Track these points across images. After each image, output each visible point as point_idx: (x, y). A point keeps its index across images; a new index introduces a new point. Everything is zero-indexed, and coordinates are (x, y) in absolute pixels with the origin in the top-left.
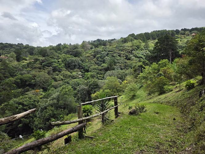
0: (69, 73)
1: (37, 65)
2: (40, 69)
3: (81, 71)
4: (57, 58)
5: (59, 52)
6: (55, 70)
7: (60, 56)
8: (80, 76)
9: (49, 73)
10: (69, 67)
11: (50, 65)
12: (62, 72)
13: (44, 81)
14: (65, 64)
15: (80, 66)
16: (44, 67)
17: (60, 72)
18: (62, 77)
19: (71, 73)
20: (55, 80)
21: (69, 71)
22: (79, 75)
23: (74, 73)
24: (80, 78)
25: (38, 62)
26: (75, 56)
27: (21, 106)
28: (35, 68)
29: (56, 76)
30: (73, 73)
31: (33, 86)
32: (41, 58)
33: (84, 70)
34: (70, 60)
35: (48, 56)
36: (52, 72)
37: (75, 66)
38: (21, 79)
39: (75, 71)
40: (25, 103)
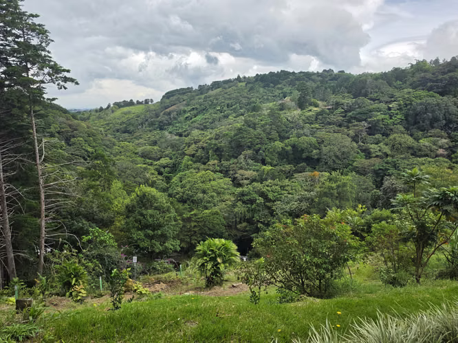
0: (410, 141)
1: (337, 117)
2: (340, 126)
3: (449, 137)
4: (387, 98)
5: (399, 82)
6: (372, 130)
7: (397, 94)
8: (441, 151)
9: (355, 139)
10: (416, 123)
11: (364, 116)
12: (391, 137)
13: (338, 153)
14: (406, 116)
15: (449, 121)
16: (349, 121)
17: (387, 135)
18: (387, 150)
19: (417, 139)
20: (368, 154)
21: (411, 135)
22: (440, 147)
23: (424, 142)
24: (442, 155)
25: (340, 110)
26: (442, 94)
27: (260, 200)
28: (330, 124)
29: (373, 146)
30: (421, 141)
32: (348, 101)
34: (421, 104)
35: (366, 95)
36: (364, 134)
37: (435, 120)
38: (294, 146)
39: (429, 134)
40: (270, 196)
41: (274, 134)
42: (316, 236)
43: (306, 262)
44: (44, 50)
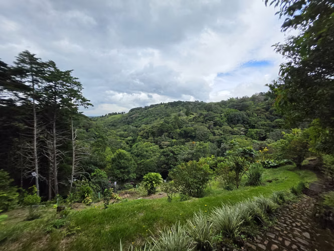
0: (230, 128)
1: (201, 119)
2: (203, 123)
3: (245, 127)
4: (220, 112)
5: (224, 106)
6: (215, 125)
7: (224, 110)
8: (242, 133)
9: (209, 128)
10: (232, 121)
11: (212, 119)
12: (223, 127)
13: (203, 134)
14: (228, 119)
15: (244, 121)
16: (206, 121)
17: (221, 126)
18: (221, 132)
19: (233, 128)
20: (214, 134)
21: (230, 126)
22: (242, 131)
23: (236, 129)
24: (242, 134)
25: (202, 116)
26: (240, 110)
27: (172, 154)
28: (198, 122)
29: (216, 131)
31: (193, 138)
32: (205, 113)
33: (249, 126)
34: (233, 114)
35: (212, 111)
36: (212, 126)
37: (238, 120)
38: (184, 131)
39: (237, 126)
40: (176, 153)
41: (177, 126)
42: (195, 170)
43: (191, 182)
44: (79, 92)
